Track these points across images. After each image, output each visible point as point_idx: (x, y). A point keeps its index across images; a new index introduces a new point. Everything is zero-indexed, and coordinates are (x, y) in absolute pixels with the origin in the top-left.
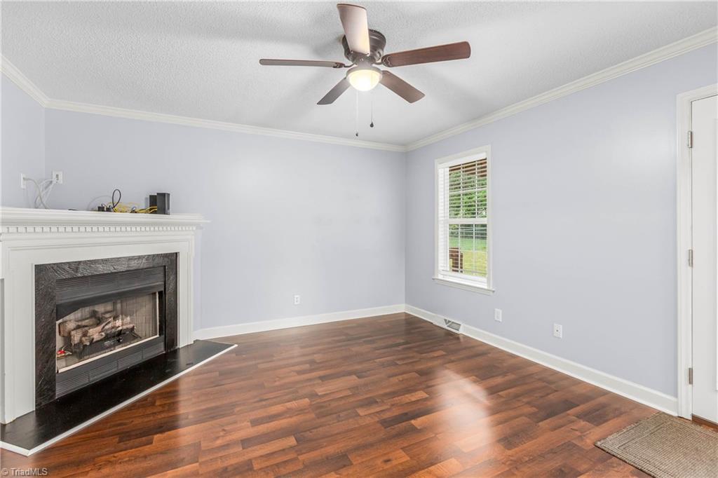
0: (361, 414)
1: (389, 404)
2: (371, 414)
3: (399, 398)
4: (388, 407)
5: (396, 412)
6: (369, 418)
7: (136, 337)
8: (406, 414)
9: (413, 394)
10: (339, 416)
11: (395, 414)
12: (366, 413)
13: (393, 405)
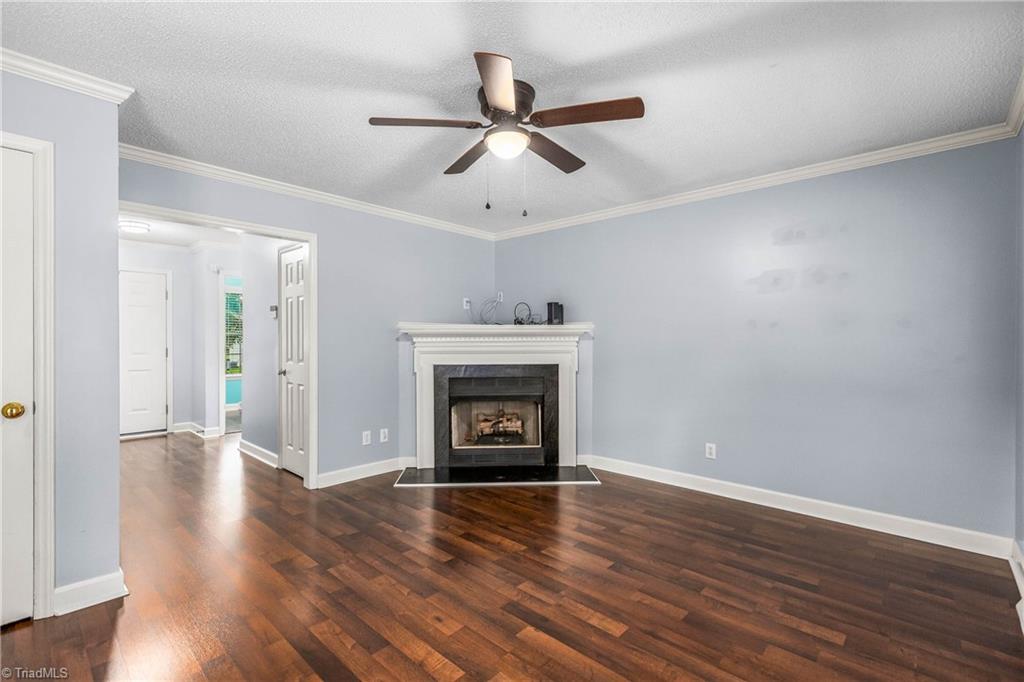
7: (522, 441)
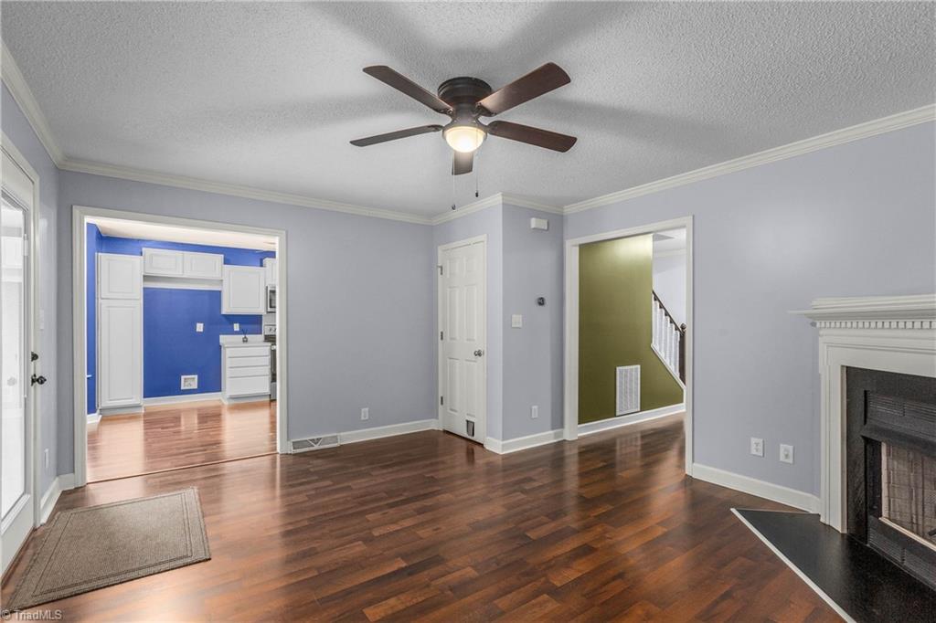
0: (469, 569)
1: (432, 588)
2: (458, 570)
3: (415, 601)
4: (433, 583)
5: (424, 576)
6: (459, 564)
8: (410, 574)
9: (390, 612)
10: (498, 564)
11: (426, 573)
12: (463, 572)
13: (428, 586)
